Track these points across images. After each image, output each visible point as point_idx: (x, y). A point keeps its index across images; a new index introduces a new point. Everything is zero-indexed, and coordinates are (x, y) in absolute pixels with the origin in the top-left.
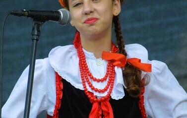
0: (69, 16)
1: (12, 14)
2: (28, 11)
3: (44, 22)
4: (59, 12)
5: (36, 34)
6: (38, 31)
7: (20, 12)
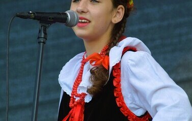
0: (76, 17)
1: (18, 16)
2: (34, 13)
3: (51, 24)
4: (66, 14)
5: (43, 37)
6: (45, 34)
7: (26, 14)
